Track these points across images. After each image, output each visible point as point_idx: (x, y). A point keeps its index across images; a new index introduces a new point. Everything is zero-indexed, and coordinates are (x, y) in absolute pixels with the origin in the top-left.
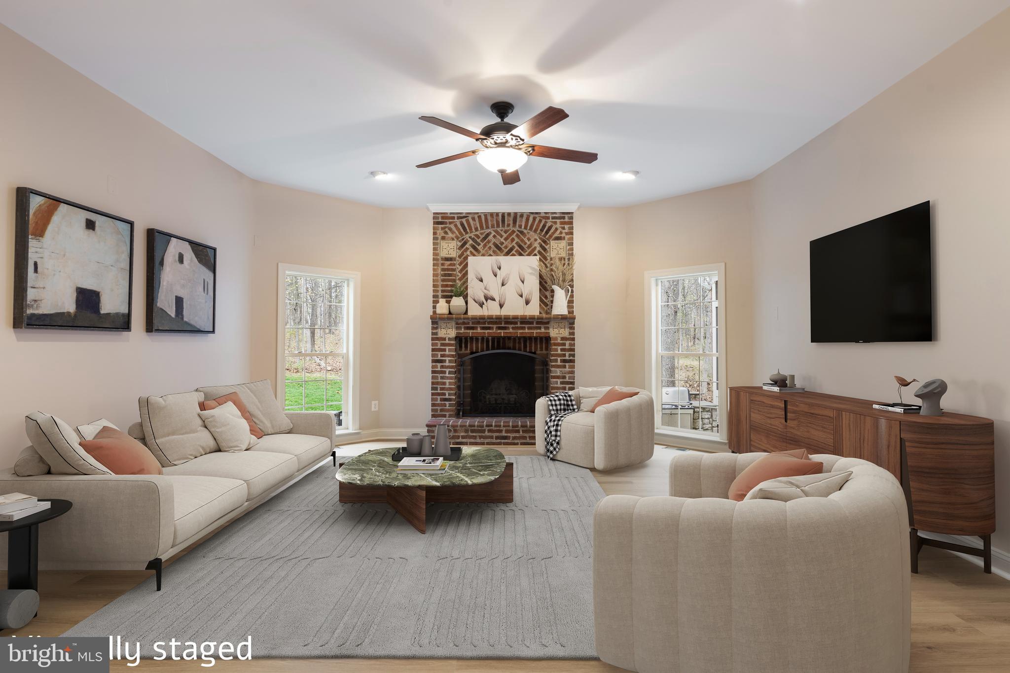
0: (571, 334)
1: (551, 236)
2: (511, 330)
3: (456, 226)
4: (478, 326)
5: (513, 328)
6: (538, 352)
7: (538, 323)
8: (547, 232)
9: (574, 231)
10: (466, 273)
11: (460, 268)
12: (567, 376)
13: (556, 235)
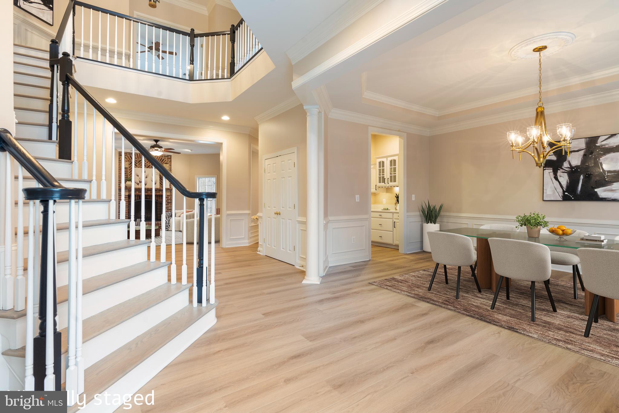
0: (170, 194)
1: (164, 162)
2: (149, 193)
3: (128, 157)
4: (137, 191)
5: (150, 192)
6: (159, 200)
7: (159, 190)
8: (162, 161)
9: (172, 161)
10: (131, 173)
11: (129, 171)
12: (169, 207)
13: (166, 162)
